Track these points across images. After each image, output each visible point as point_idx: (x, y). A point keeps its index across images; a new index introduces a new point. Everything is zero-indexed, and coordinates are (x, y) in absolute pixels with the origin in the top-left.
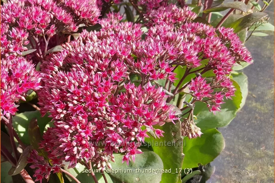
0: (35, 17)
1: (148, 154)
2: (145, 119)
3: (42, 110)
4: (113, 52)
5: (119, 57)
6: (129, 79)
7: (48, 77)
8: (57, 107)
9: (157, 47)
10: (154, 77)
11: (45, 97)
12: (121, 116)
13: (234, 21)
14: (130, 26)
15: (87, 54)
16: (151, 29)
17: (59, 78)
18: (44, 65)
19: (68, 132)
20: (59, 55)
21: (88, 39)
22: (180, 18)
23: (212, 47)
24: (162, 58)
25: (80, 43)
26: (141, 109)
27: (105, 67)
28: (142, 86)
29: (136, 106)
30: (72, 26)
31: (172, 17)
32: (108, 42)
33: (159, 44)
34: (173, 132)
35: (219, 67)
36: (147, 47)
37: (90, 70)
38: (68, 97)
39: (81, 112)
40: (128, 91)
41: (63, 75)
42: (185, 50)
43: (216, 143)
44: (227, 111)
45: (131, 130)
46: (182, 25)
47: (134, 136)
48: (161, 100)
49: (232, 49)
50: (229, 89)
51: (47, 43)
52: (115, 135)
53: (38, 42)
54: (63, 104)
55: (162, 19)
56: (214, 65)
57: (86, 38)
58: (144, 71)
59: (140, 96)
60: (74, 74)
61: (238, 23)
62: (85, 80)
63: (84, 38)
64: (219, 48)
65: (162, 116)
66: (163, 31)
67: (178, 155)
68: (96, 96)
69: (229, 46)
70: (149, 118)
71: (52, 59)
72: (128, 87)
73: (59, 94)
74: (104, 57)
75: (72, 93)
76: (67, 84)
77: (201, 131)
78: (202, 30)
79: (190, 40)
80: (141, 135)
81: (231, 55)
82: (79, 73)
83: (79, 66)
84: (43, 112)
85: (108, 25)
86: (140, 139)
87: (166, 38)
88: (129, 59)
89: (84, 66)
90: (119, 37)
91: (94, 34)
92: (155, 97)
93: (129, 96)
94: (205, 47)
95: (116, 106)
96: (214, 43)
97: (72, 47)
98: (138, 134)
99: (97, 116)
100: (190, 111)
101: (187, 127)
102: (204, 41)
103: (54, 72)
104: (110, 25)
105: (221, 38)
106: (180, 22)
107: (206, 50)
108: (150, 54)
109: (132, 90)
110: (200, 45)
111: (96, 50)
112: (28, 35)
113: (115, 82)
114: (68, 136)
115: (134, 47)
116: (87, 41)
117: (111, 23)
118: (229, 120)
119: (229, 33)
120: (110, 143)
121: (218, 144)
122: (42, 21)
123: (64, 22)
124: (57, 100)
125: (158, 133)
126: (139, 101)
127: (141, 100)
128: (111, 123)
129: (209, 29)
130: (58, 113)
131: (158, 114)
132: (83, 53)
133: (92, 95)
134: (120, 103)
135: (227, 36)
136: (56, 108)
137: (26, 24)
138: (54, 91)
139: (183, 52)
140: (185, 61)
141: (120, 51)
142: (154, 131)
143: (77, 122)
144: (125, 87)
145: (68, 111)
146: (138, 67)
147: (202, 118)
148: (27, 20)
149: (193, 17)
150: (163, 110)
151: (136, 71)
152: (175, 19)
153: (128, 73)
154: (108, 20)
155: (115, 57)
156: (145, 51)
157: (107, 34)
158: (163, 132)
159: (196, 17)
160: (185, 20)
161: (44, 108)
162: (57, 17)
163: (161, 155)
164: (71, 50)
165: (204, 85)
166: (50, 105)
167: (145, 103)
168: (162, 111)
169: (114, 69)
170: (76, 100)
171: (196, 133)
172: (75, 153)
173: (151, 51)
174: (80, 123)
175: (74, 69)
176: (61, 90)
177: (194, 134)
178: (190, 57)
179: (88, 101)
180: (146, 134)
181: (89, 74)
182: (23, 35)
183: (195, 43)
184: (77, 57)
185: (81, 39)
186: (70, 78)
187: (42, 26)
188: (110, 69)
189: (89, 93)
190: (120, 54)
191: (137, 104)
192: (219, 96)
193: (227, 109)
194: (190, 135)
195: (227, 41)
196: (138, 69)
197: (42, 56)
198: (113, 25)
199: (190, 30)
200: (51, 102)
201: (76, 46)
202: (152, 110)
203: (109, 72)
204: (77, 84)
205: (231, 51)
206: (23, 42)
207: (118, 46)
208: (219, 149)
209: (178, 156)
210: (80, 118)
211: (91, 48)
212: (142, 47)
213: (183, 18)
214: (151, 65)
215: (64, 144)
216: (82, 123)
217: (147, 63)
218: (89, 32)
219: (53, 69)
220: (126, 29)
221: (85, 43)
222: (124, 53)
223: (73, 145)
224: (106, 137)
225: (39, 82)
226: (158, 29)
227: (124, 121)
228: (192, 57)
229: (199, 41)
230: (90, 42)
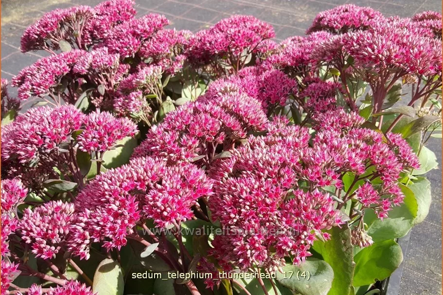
0: (205, 124)
1: (318, 264)
2: (313, 224)
3: (214, 216)
4: (282, 160)
5: (288, 165)
6: (298, 185)
7: (218, 184)
8: (230, 212)
9: (324, 155)
10: (321, 183)
11: (217, 203)
12: (291, 221)
13: (408, 123)
14: (297, 130)
15: (256, 161)
16: (318, 135)
17: (230, 184)
18: (212, 171)
19: (241, 236)
20: (229, 162)
21: (256, 145)
22: (347, 123)
23: (379, 154)
24: (328, 165)
25: (248, 149)
26: (310, 214)
27: (275, 173)
28: (310, 192)
29: (305, 211)
30: (241, 133)
31: (340, 121)
32: (277, 149)
33: (326, 152)
34: (343, 239)
35: (386, 174)
36: (314, 154)
37: (260, 177)
38: (241, 203)
39: (253, 218)
40: (297, 197)
41: (235, 182)
42: (350, 158)
43: (393, 255)
44: (403, 220)
45: (300, 234)
46: (350, 130)
47: (304, 239)
48: (328, 206)
49: (400, 155)
50: (397, 196)
51: (215, 148)
52: (286, 239)
53: (205, 147)
54: (235, 209)
55: (329, 123)
56: (381, 171)
57: (254, 143)
58: (312, 178)
59: (308, 202)
60: (245, 181)
61: (410, 126)
62: (256, 186)
63: (252, 144)
64: (386, 155)
65: (329, 220)
66: (330, 137)
67: (349, 263)
68: (267, 202)
69: (397, 152)
70: (317, 223)
71: (222, 165)
72: (297, 193)
73: (232, 200)
74: (273, 164)
75: (244, 199)
76: (239, 190)
77: (373, 240)
78: (369, 136)
79: (357, 146)
80: (310, 238)
81: (400, 161)
82: (250, 180)
83: (249, 172)
84: (215, 217)
85: (274, 129)
86: (310, 242)
87: (332, 147)
88: (297, 166)
89: (254, 172)
90: (286, 144)
91: (261, 140)
92: (323, 203)
93: (299, 201)
94: (371, 153)
95: (286, 211)
96: (381, 149)
97: (240, 153)
98: (307, 237)
99: (269, 221)
100: (360, 218)
101: (358, 235)
102: (371, 148)
103: (224, 179)
104: (276, 129)
105: (389, 145)
106: (348, 128)
107: (373, 157)
108: (317, 163)
109: (301, 196)
110: (367, 152)
111: (265, 157)
112: (198, 142)
113: (284, 188)
114: (241, 239)
115: (302, 154)
116: (255, 147)
117: (278, 127)
118: (406, 230)
119: (397, 139)
120: (281, 246)
121: (395, 257)
122: (211, 128)
123: (232, 128)
124: (229, 205)
125: (326, 236)
126: (308, 206)
127: (310, 205)
128: (282, 227)
129: (377, 135)
130: (230, 218)
131: (325, 219)
132: (252, 160)
133: (264, 201)
134: (290, 208)
135: (395, 142)
136: (229, 214)
137: (197, 131)
138: (226, 197)
139: (348, 161)
140: (350, 168)
141: (289, 158)
142: (322, 235)
143: (250, 226)
144: (295, 193)
145: (240, 216)
146: (306, 174)
147: (377, 227)
148: (197, 127)
149: (360, 122)
150: (330, 214)
151: (305, 178)
152: (343, 124)
153: (296, 179)
154: (274, 124)
155: (284, 164)
156: (312, 159)
157: (275, 140)
158: (330, 235)
159: (364, 121)
160: (352, 125)
161: (217, 213)
162: (226, 124)
163: (332, 263)
164: (240, 156)
165: (371, 191)
166: (223, 210)
167: (313, 208)
168: (329, 216)
169: (283, 176)
170: (248, 206)
171: (367, 242)
172: (249, 256)
173: (318, 160)
174: (253, 227)
175: (245, 176)
176: (233, 196)
177: (365, 242)
178: (354, 165)
179: (260, 207)
180: (314, 238)
181: (260, 180)
182: (194, 143)
183: (362, 150)
184: (246, 163)
185: (249, 144)
186: (242, 184)
187: (212, 133)
188: (279, 176)
189: (260, 199)
190: (289, 161)
191: (305, 209)
192: (387, 202)
193: (404, 218)
194: (361, 244)
195: (396, 147)
196: (306, 175)
197: (208, 162)
198: (280, 128)
199: (357, 136)
200: (224, 208)
201: (244, 152)
202: (320, 215)
203: (279, 178)
204: (248, 190)
205: (399, 157)
206: (195, 149)
207: (287, 153)
208: (397, 262)
209: (349, 265)
210: (253, 223)
211: (261, 155)
212: (309, 154)
213: (350, 123)
214: (318, 173)
215: (238, 247)
216: (254, 228)
217: (314, 170)
218: (256, 137)
219: (222, 175)
220: (293, 134)
221: (252, 148)
222: (292, 160)
223: (246, 248)
224: (277, 241)
225: (211, 188)
226: (325, 135)
227: (294, 225)
228: (357, 164)
229: (366, 148)
230: (258, 148)
